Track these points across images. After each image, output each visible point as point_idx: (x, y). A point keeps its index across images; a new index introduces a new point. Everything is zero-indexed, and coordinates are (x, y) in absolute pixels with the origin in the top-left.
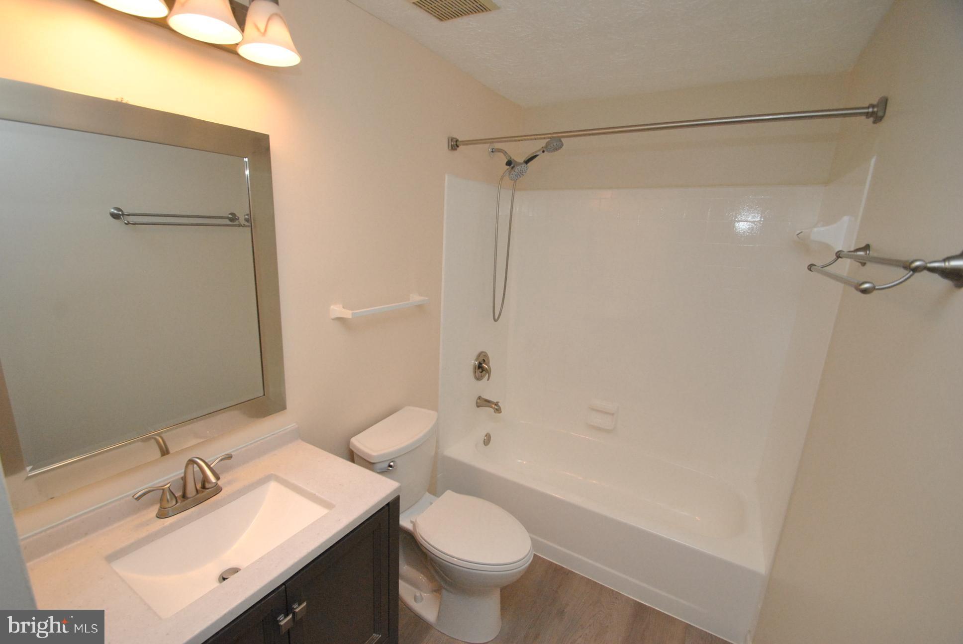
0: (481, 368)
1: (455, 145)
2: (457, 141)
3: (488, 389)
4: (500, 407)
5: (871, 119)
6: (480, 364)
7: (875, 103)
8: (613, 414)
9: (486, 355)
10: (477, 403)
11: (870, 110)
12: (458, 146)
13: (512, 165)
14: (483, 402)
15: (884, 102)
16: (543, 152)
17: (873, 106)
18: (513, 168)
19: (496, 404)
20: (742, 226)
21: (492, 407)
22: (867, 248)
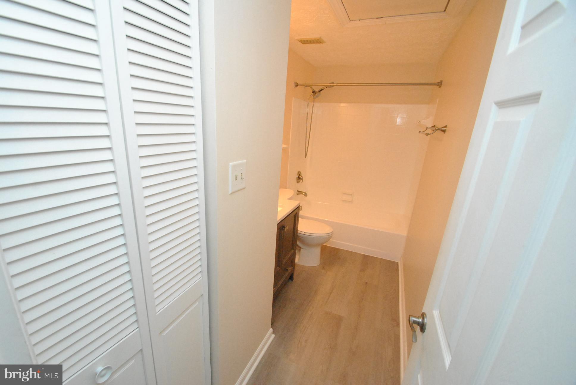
0: (299, 178)
1: (297, 85)
2: (298, 84)
3: (301, 187)
4: (307, 194)
5: (438, 87)
6: (299, 176)
7: (439, 82)
8: (351, 195)
9: (301, 173)
10: (297, 193)
11: (438, 84)
12: (298, 86)
13: (315, 93)
14: (299, 192)
15: (441, 82)
16: (327, 87)
17: (439, 83)
18: (315, 94)
19: (305, 193)
20: (399, 121)
21: (303, 194)
22: (434, 126)
